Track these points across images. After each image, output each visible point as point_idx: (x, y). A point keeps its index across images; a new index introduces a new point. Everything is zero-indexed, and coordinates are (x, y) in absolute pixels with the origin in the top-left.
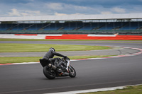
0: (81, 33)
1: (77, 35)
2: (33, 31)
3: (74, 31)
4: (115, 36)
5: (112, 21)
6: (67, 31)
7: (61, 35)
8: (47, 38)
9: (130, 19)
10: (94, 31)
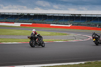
0: (46, 23)
1: (43, 24)
2: (11, 20)
3: (41, 21)
4: (69, 26)
5: (68, 15)
6: (36, 21)
7: (31, 24)
8: (21, 25)
9: (80, 15)
10: (55, 22)
